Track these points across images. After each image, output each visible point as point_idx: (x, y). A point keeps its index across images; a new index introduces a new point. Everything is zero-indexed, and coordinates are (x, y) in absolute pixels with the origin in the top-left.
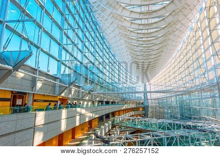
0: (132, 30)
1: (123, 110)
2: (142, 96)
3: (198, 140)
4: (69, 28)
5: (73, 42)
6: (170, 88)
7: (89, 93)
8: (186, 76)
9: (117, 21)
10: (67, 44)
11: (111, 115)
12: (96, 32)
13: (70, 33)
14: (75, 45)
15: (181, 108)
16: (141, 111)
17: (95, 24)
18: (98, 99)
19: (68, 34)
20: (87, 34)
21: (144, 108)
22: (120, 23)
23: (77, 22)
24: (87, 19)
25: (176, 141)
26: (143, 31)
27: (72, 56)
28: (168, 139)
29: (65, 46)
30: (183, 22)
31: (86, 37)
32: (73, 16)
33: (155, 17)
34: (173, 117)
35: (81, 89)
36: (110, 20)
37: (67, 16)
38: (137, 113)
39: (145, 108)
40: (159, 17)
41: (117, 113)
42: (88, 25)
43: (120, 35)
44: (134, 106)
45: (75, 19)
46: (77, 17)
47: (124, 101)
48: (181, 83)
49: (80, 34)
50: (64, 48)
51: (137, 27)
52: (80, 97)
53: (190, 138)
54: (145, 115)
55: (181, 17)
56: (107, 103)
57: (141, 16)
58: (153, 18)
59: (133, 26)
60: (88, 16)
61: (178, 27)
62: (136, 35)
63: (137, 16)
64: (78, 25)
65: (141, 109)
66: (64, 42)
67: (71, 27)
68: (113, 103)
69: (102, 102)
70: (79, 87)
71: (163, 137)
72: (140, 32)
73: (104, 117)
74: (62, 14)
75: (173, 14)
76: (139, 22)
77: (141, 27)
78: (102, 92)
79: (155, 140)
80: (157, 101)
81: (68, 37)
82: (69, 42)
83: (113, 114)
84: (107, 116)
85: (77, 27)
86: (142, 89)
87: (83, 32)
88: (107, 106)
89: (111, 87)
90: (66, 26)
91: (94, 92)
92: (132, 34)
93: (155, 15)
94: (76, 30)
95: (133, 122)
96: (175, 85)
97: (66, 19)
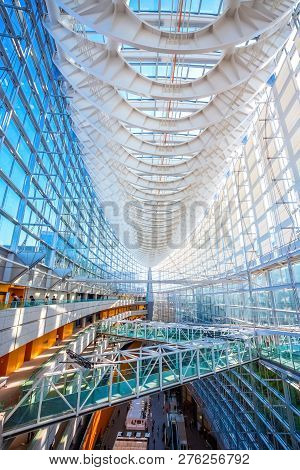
0: (138, 187)
1: (115, 309)
2: (144, 286)
3: (224, 354)
4: (42, 172)
5: (44, 196)
6: (185, 276)
7: (64, 280)
8: (207, 260)
9: (117, 172)
10: (34, 199)
11: (95, 317)
12: (83, 185)
13: (42, 182)
14: (49, 201)
15: (200, 305)
16: (141, 311)
17: (84, 173)
18: (76, 291)
19: (39, 183)
20: (69, 186)
21: (146, 306)
22: (122, 176)
23: (55, 166)
24: (72, 164)
25: (195, 357)
26: (154, 192)
27: (41, 217)
28: (183, 354)
29: (31, 201)
30: (207, 186)
31: (67, 190)
32: (49, 154)
33: (171, 175)
34: (187, 319)
35: (50, 273)
36: (107, 170)
37: (40, 155)
38: (136, 313)
39: (148, 306)
40: (176, 175)
41: (105, 313)
42: (72, 172)
43: (120, 193)
44: (131, 302)
45: (52, 161)
46: (56, 159)
47: (117, 294)
48: (200, 269)
49: (58, 185)
50: (28, 204)
51: (146, 184)
52: (48, 285)
53: (213, 351)
54: (148, 317)
55: (205, 180)
56: (91, 297)
57: (154, 170)
58: (168, 175)
59: (141, 182)
60: (74, 160)
61: (200, 191)
62: (143, 196)
63: (148, 169)
64: (57, 171)
65: (142, 307)
66: (31, 193)
67: (45, 172)
68: (99, 296)
69: (82, 295)
70: (47, 269)
71: (177, 352)
72: (149, 192)
73: (84, 320)
74: (32, 150)
75: (196, 173)
76: (148, 178)
77: (152, 186)
78: (85, 278)
79: (166, 357)
80: (166, 296)
81: (38, 187)
82: (38, 195)
83: (99, 315)
84: (89, 319)
85: (54, 173)
86: (144, 277)
87: (62, 182)
88: (91, 303)
89: (98, 271)
90: (36, 169)
91: (70, 279)
92: (138, 194)
93: (172, 171)
94: (53, 178)
95: (130, 327)
96: (192, 272)
97: (38, 160)
